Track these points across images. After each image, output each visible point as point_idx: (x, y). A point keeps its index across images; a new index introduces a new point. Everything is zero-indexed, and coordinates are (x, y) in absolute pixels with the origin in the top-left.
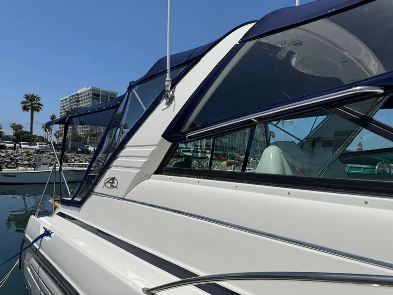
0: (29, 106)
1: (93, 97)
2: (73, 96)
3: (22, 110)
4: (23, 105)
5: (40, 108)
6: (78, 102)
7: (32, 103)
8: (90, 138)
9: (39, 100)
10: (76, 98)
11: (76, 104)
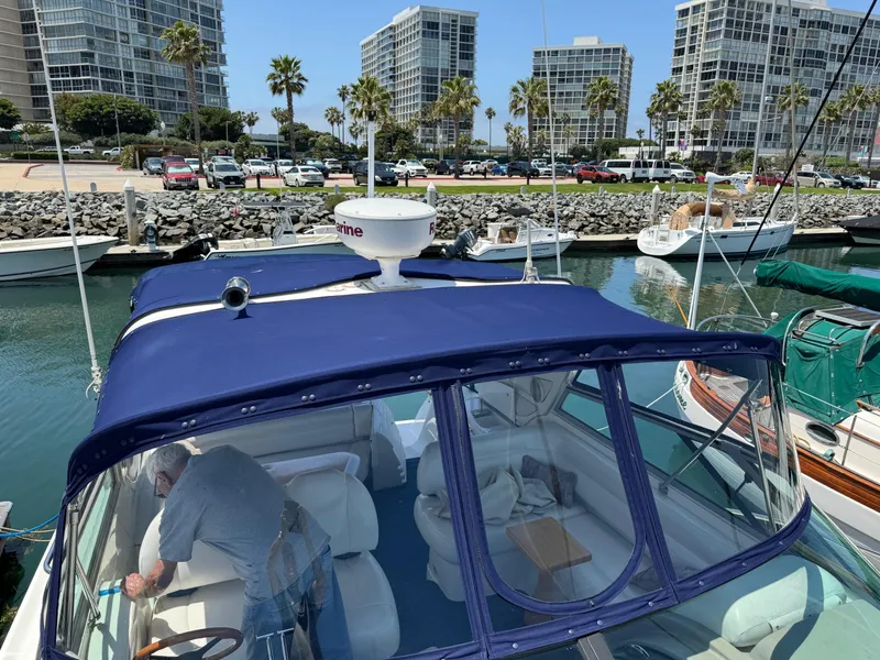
0: (281, 83)
1: (424, 32)
2: (383, 33)
3: (271, 93)
4: (271, 82)
5: (303, 86)
6: (394, 45)
7: (286, 76)
8: (423, 131)
9: (298, 68)
10: (391, 37)
11: (391, 53)
